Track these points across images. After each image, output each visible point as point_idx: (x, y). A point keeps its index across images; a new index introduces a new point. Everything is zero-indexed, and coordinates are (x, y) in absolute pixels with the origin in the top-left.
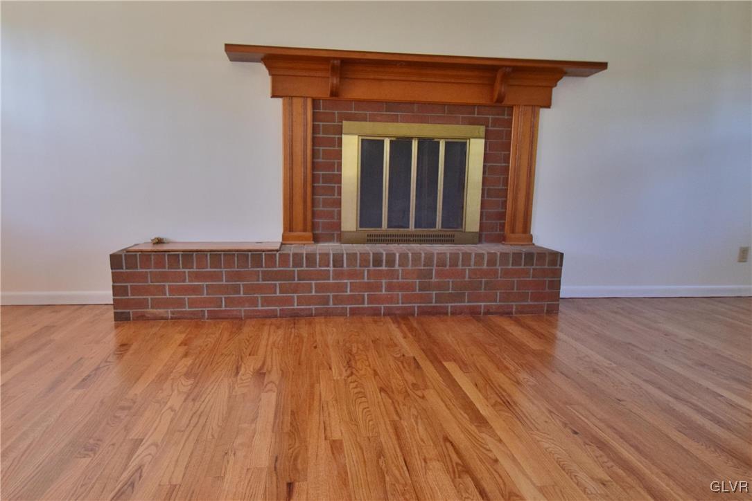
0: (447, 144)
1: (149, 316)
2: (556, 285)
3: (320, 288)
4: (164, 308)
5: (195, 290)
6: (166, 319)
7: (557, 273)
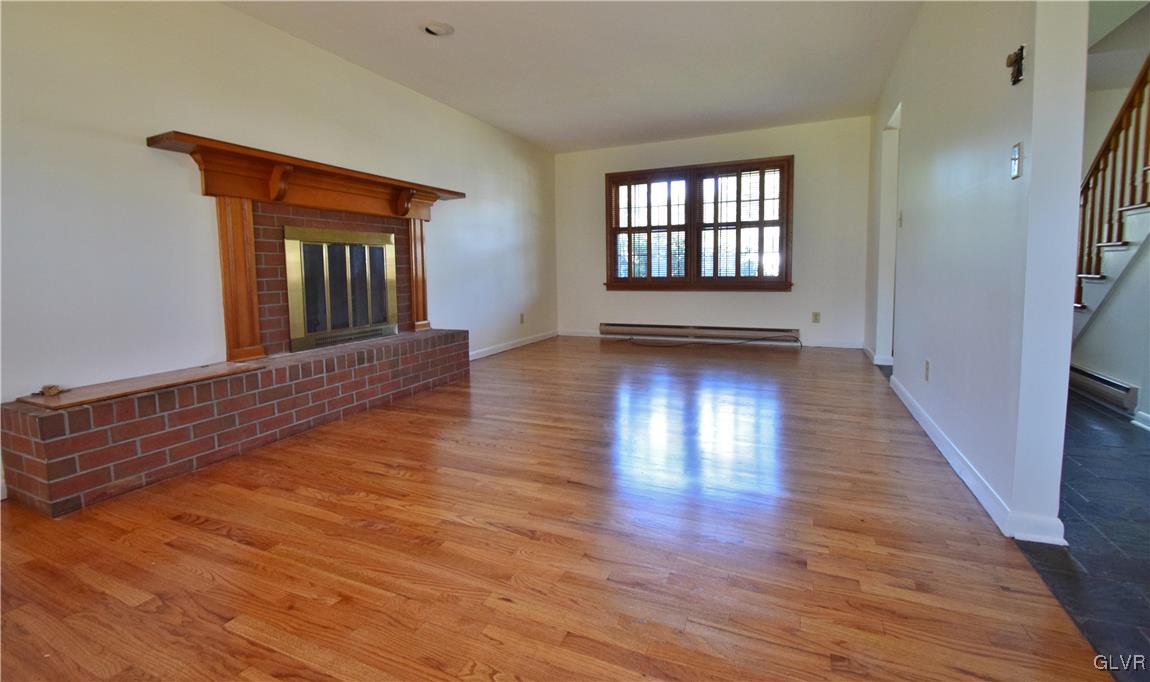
0: (371, 249)
1: (112, 491)
2: (467, 354)
3: (317, 397)
4: (134, 474)
5: (180, 436)
6: (140, 487)
7: (466, 346)
